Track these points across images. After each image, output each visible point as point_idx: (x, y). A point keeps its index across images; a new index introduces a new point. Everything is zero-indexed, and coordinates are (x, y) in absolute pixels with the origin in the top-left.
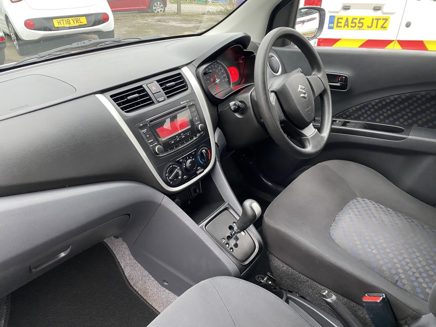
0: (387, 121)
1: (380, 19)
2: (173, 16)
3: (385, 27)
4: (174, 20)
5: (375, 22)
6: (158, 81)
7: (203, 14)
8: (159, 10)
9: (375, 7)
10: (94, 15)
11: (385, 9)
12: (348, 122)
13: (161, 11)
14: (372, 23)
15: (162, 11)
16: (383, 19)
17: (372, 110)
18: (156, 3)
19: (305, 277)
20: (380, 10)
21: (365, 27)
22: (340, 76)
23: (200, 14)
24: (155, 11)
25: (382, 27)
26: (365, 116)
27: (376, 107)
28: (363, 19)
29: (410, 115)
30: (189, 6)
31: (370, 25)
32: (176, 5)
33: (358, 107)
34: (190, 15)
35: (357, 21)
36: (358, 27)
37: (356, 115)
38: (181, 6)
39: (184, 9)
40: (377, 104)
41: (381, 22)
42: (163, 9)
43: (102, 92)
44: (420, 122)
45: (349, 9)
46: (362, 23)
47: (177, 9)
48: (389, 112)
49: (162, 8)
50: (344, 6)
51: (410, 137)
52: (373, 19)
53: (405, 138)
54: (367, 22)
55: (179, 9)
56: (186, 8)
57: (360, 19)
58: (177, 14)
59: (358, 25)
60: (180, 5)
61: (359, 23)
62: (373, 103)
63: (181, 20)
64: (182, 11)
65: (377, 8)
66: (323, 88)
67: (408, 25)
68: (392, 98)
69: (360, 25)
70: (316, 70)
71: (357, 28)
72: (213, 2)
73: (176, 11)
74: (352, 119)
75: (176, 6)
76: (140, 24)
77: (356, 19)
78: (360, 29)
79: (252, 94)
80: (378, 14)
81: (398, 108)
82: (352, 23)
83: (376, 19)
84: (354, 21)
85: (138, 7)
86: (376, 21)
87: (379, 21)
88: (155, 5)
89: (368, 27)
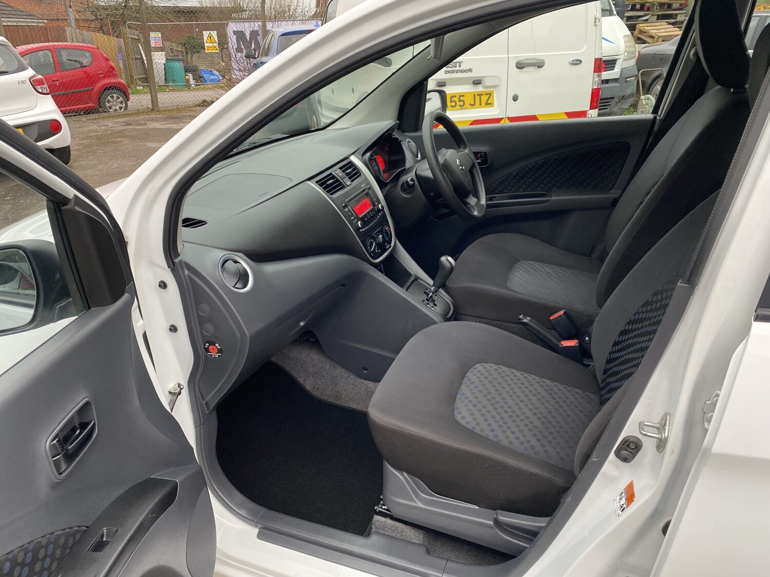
0: (530, 189)
1: (482, 94)
2: (148, 115)
3: (490, 104)
4: (153, 120)
5: (477, 98)
6: (340, 168)
7: (195, 106)
8: (117, 108)
9: (474, 81)
10: (36, 125)
11: (487, 82)
12: (494, 197)
13: (121, 108)
14: (475, 100)
15: (123, 109)
16: (486, 94)
17: (515, 181)
18: (111, 97)
19: (498, 322)
20: (480, 83)
21: (467, 105)
22: (480, 152)
23: (191, 106)
24: (110, 109)
25: (487, 104)
26: (509, 188)
27: (517, 177)
28: (463, 96)
29: (548, 179)
30: (182, 95)
31: (473, 103)
32: (148, 97)
33: (500, 180)
34: (174, 110)
35: (456, 99)
36: (460, 106)
37: (500, 188)
38: (158, 98)
39: (163, 101)
40: (517, 174)
41: (484, 98)
42: (124, 105)
43: (309, 179)
44: (558, 184)
45: (445, 86)
46: (463, 101)
47: (151, 103)
48: (530, 180)
49: (122, 103)
50: (438, 83)
51: (553, 198)
52: (474, 95)
53: (550, 200)
54: (468, 100)
55: (154, 101)
56: (165, 100)
57: (460, 96)
58: (152, 110)
59: (458, 103)
60: (156, 96)
61: (460, 101)
62: (514, 174)
63: (165, 119)
64: (159, 105)
65: (477, 82)
66: (472, 163)
67: (515, 98)
68: (530, 166)
69: (462, 103)
70: (462, 147)
71: (457, 107)
72: (196, 85)
73: (150, 106)
74: (497, 194)
75: (150, 97)
76: (98, 132)
77: (455, 96)
78: (462, 108)
79: (417, 173)
80: (480, 89)
81: (537, 175)
82: (451, 101)
83: (478, 95)
84: (453, 99)
85: (84, 106)
86: (479, 96)
87: (482, 96)
88: (108, 100)
89: (471, 105)
